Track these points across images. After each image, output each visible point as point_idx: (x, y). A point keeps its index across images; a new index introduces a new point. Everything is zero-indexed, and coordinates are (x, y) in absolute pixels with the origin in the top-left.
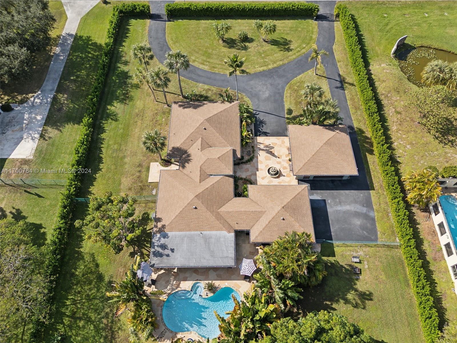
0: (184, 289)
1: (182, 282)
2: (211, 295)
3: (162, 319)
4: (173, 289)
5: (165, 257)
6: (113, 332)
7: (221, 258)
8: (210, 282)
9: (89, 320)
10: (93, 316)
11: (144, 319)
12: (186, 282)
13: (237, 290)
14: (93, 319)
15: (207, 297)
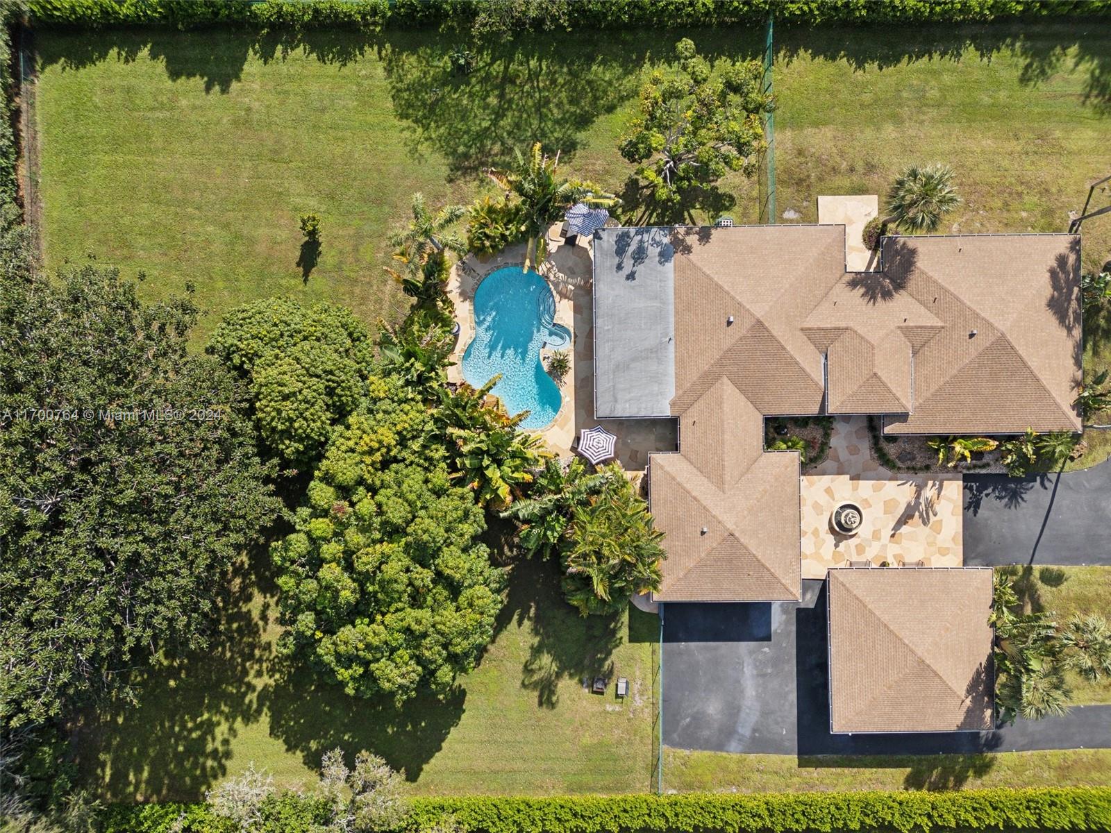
0: (557, 309)
1: (572, 302)
2: (545, 366)
3: (498, 268)
4: (556, 285)
5: (617, 260)
6: (475, 169)
7: (614, 386)
8: (571, 364)
9: (499, 114)
10: (506, 122)
11: (487, 231)
12: (572, 313)
13: (556, 421)
14: (502, 123)
15: (541, 358)
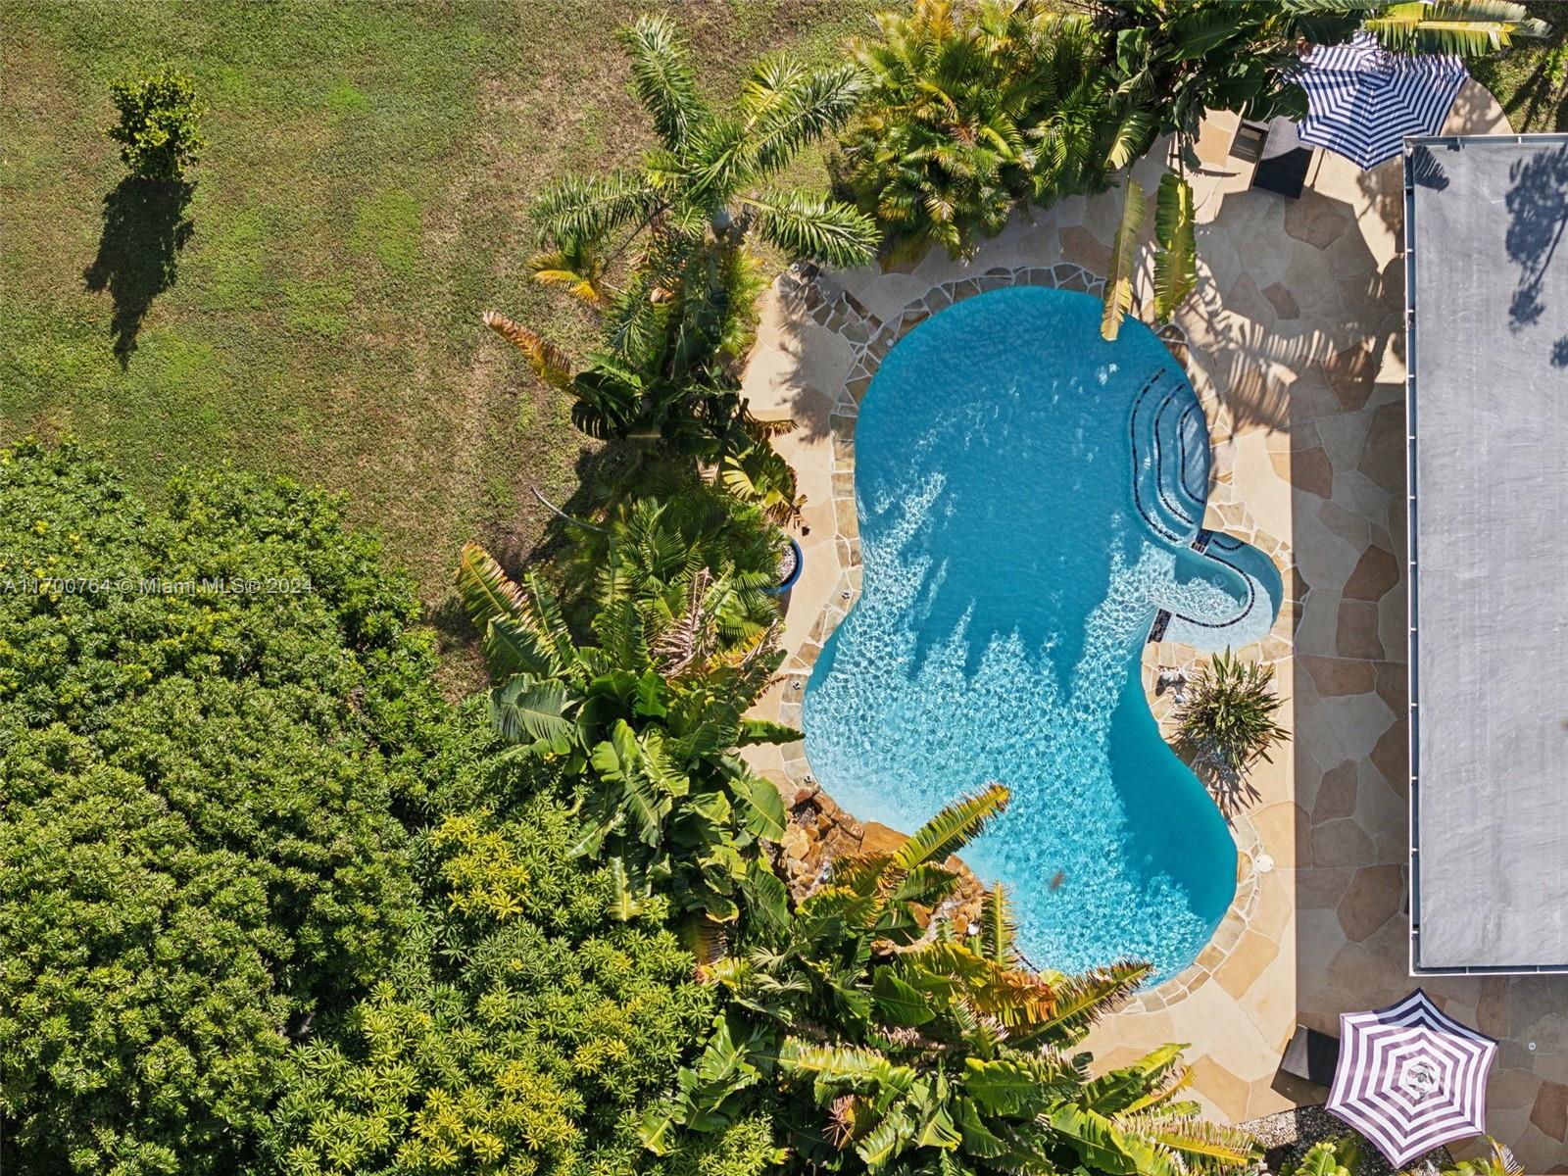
0: (1222, 467)
1: (1282, 441)
2: (1167, 718)
3: (962, 291)
4: (1217, 363)
5: (1511, 277)
7: (1497, 831)
8: (1283, 717)
12: (1286, 486)
13: (1211, 960)
15: (1149, 684)
